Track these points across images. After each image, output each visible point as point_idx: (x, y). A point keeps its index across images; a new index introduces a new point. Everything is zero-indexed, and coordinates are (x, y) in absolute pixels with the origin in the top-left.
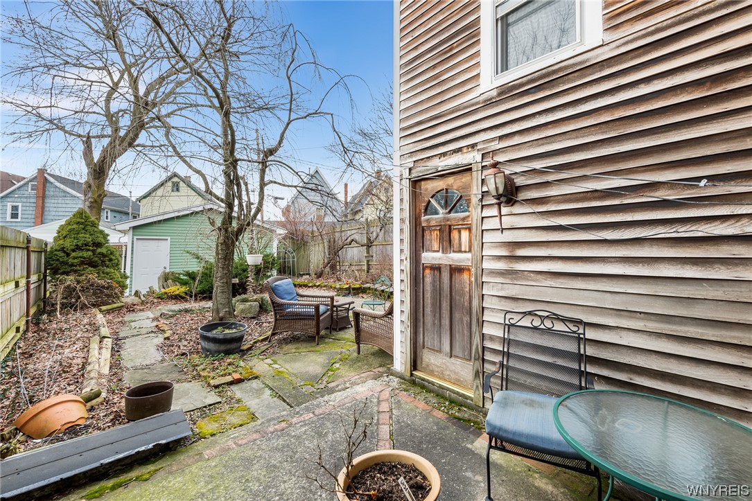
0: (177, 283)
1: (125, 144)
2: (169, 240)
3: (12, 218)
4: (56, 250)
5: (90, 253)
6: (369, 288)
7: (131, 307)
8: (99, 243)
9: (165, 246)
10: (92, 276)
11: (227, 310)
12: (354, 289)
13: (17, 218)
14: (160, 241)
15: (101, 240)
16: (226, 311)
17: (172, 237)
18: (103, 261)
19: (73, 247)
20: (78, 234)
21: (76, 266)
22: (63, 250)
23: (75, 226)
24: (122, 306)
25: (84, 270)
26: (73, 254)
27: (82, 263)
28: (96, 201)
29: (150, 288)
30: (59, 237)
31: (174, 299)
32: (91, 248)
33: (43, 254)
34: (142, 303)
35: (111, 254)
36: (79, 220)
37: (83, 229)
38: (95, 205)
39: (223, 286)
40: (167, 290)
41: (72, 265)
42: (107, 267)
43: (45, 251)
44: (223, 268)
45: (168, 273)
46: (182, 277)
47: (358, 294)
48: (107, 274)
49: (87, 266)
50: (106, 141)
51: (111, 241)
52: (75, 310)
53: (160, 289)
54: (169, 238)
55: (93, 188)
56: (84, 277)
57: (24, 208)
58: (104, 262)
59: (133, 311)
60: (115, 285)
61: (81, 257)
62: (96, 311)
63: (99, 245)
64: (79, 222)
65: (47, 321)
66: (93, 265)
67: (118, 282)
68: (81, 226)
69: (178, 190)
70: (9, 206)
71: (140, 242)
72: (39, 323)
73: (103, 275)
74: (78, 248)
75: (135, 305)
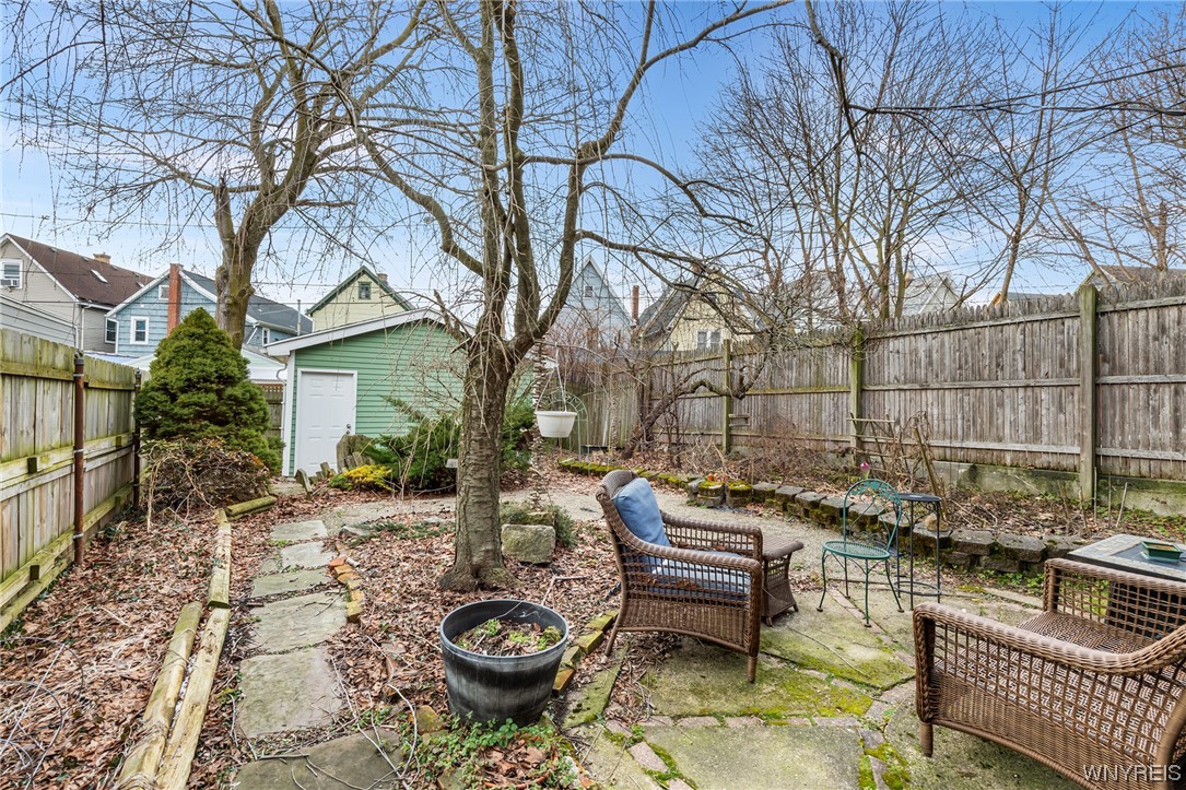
0: (371, 460)
1: (284, 198)
2: (355, 376)
3: (137, 339)
4: (153, 389)
5: (213, 396)
6: (772, 494)
7: (288, 505)
8: (230, 377)
9: (348, 388)
10: (213, 443)
11: (489, 547)
12: (734, 493)
13: (144, 340)
14: (340, 378)
15: (233, 370)
16: (487, 551)
17: (362, 371)
18: (237, 414)
19: (181, 384)
20: (191, 357)
21: (186, 421)
22: (164, 388)
23: (186, 342)
24: (273, 503)
25: (201, 429)
26: (182, 398)
27: (198, 416)
28: (235, 303)
29: (322, 465)
30: (159, 362)
31: (365, 491)
32: (214, 386)
33: (133, 396)
34: (309, 497)
35: (252, 398)
36: (193, 330)
37: (201, 348)
38: (234, 309)
39: (481, 488)
40: (352, 472)
41: (180, 419)
42: (245, 424)
43: (136, 390)
44: (481, 442)
45: (355, 438)
46: (378, 447)
47: (744, 504)
48: (244, 438)
49: (206, 422)
50: (252, 196)
51: (252, 376)
52: (183, 512)
53: (340, 468)
54: (355, 372)
55: (231, 279)
56: (199, 445)
57: (154, 325)
58: (240, 414)
59: (291, 514)
60: (256, 461)
61: (196, 404)
62: (219, 514)
63: (229, 380)
64: (193, 334)
65: (125, 537)
66: (219, 420)
67: (263, 457)
68: (196, 341)
69: (368, 297)
70: (133, 320)
71: (308, 379)
72: (109, 541)
73: (235, 441)
74: (190, 386)
75: (294, 500)
